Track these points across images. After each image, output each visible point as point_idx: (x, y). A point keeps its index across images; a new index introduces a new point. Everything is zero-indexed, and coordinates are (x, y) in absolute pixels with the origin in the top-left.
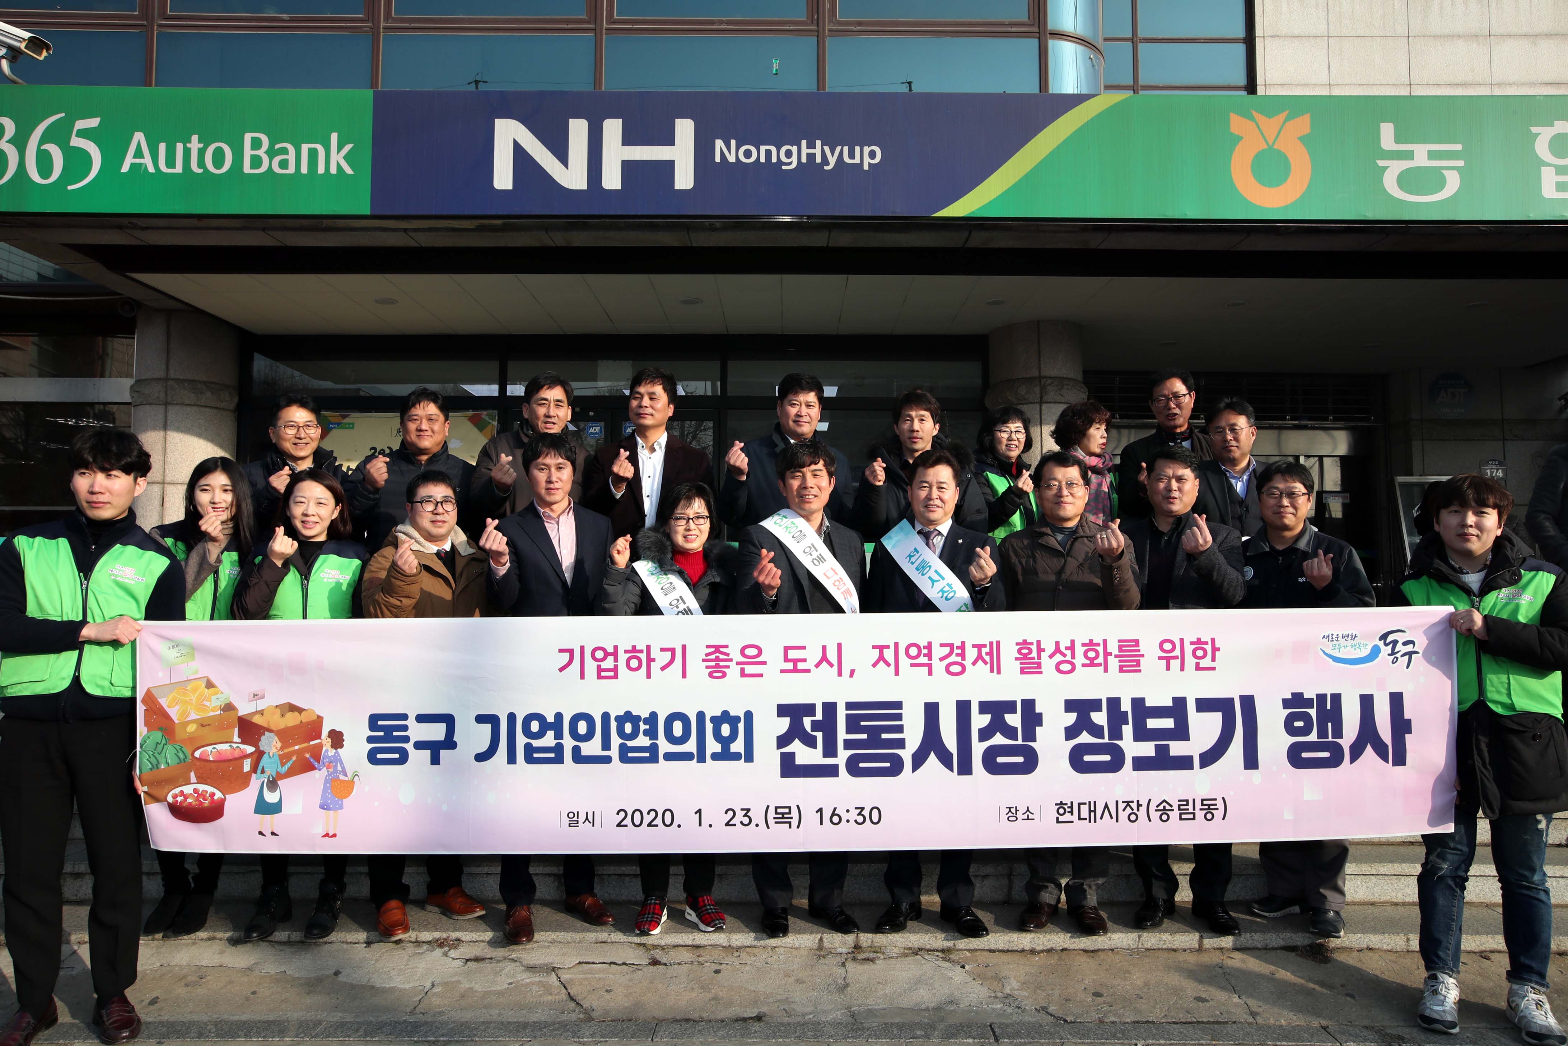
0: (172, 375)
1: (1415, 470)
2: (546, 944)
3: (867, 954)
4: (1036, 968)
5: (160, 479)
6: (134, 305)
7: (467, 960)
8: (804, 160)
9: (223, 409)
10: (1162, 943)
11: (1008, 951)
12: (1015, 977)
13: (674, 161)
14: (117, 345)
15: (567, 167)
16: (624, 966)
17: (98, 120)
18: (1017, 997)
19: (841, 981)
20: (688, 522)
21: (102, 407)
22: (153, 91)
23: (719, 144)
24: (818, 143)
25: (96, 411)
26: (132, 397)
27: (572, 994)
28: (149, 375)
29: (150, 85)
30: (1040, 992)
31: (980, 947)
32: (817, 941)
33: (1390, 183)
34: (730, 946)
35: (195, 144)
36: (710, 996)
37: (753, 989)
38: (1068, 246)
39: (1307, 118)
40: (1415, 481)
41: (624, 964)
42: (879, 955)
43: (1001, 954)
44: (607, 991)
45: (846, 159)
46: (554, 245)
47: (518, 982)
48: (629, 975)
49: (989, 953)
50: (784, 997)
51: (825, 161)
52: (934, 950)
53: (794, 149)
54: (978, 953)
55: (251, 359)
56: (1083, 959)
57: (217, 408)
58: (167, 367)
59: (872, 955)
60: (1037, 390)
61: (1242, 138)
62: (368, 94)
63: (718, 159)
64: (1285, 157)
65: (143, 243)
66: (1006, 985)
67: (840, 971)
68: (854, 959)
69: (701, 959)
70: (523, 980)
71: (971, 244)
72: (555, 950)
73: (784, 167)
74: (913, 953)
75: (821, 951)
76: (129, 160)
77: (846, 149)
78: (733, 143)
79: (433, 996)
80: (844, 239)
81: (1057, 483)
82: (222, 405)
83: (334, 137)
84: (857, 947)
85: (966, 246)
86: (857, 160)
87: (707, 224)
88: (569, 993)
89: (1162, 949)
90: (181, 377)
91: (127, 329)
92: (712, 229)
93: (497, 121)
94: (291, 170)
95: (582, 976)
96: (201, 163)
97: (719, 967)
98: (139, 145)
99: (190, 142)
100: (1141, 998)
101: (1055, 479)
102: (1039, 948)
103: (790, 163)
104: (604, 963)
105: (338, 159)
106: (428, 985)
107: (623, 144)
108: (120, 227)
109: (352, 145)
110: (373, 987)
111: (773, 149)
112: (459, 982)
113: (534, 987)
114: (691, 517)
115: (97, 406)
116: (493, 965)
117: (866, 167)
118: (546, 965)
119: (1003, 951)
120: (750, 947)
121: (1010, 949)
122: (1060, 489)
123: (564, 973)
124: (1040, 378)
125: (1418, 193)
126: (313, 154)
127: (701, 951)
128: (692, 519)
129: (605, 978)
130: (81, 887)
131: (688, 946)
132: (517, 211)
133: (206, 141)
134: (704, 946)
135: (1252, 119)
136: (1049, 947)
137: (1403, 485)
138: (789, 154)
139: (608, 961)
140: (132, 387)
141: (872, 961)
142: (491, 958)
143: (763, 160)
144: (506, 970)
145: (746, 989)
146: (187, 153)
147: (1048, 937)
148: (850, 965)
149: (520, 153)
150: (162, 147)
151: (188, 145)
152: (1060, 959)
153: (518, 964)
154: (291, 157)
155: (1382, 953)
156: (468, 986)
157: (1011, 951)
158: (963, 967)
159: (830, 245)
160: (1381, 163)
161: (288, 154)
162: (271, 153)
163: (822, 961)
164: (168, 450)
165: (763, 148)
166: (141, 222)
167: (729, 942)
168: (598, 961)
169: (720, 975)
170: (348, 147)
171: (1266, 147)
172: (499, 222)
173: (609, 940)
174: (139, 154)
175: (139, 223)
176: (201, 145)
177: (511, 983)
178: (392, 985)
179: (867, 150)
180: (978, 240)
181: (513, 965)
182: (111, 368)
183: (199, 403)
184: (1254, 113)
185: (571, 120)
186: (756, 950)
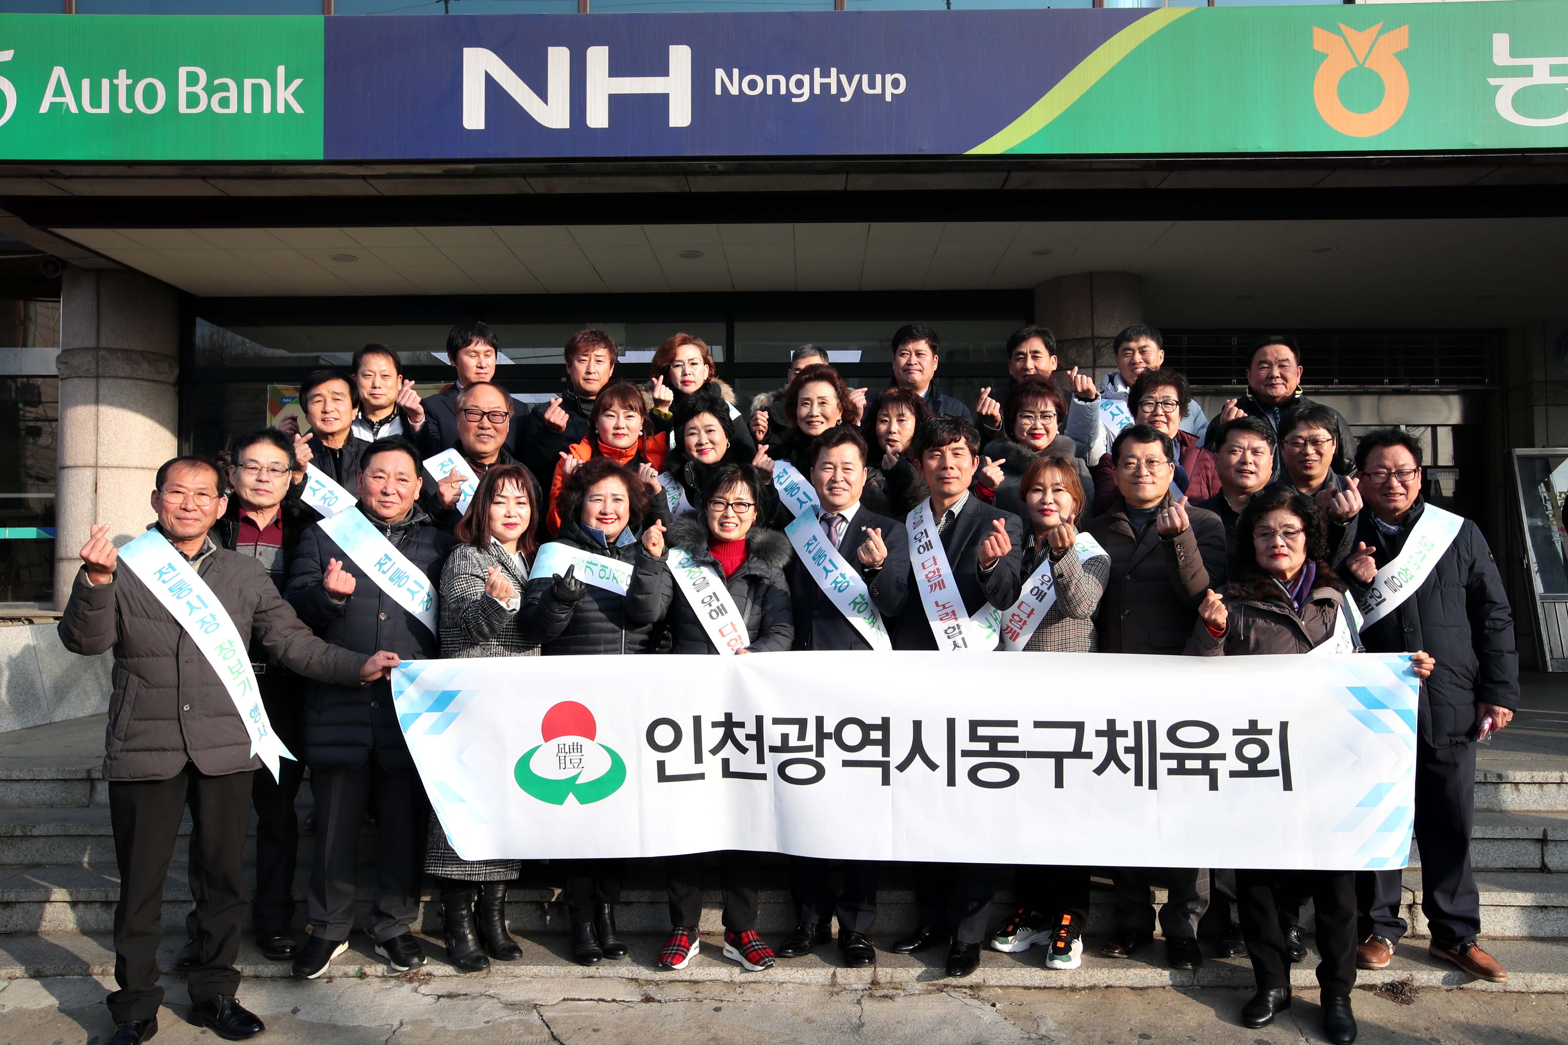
0: (104, 343)
1: (1536, 441)
2: (528, 979)
3: (886, 991)
4: (1076, 1007)
5: (92, 462)
6: (60, 264)
7: (439, 997)
8: (817, 91)
9: (161, 382)
10: (1220, 979)
11: (1045, 988)
12: (1052, 1017)
13: (668, 94)
14: (40, 310)
15: (546, 102)
16: (614, 1003)
17: (12, 52)
18: (1053, 1038)
19: (855, 1020)
20: (726, 508)
21: (25, 380)
22: (73, 18)
23: (720, 73)
24: (834, 71)
25: (19, 384)
26: (59, 369)
27: (555, 1034)
28: (77, 344)
29: (70, 12)
30: (1079, 1033)
31: (1013, 984)
32: (830, 976)
33: (1504, 105)
34: (732, 981)
35: (123, 80)
36: (709, 1036)
37: (757, 1028)
38: (1123, 186)
39: (1405, 30)
40: (1537, 453)
41: (614, 1000)
42: (899, 992)
43: (1037, 991)
44: (594, 1030)
45: (866, 89)
46: (533, 192)
47: (495, 1020)
48: (618, 1014)
49: (1023, 990)
50: (792, 1037)
51: (841, 91)
52: (961, 987)
53: (806, 79)
54: (1011, 990)
55: (193, 325)
56: (1131, 996)
57: (155, 381)
58: (98, 335)
59: (891, 992)
60: (1090, 352)
61: (1327, 56)
62: (319, 20)
63: (718, 91)
64: (1378, 77)
65: (67, 194)
66: (1042, 1026)
67: (854, 1009)
68: (871, 996)
69: (699, 996)
70: (501, 1018)
71: (1009, 186)
72: (537, 985)
73: (794, 100)
74: (938, 990)
75: (834, 988)
76: (48, 98)
77: (865, 77)
78: (736, 72)
79: (401, 1036)
80: (865, 183)
81: (1135, 461)
82: (162, 377)
83: (281, 70)
84: (874, 983)
85: (1005, 188)
86: (878, 90)
87: (707, 166)
88: (552, 1033)
89: (1220, 987)
90: (114, 347)
91: (52, 292)
92: (713, 172)
93: (465, 50)
94: (233, 109)
95: (567, 1014)
96: (131, 102)
97: (719, 1005)
98: (59, 82)
99: (117, 78)
100: (1194, 1040)
101: (1133, 456)
102: (1081, 985)
103: (801, 95)
104: (591, 1000)
105: (285, 95)
106: (396, 1024)
107: (611, 75)
108: (40, 176)
109: (301, 80)
110: (335, 1026)
111: (782, 79)
112: (431, 1020)
113: (514, 1025)
114: (731, 502)
115: (19, 380)
116: (468, 1002)
117: (888, 98)
118: (527, 1002)
119: (1039, 988)
120: (754, 982)
121: (1048, 985)
122: (1139, 468)
123: (547, 1011)
124: (1093, 338)
125: (1536, 117)
126: (257, 91)
127: (700, 987)
128: (732, 505)
129: (592, 1016)
130: (10, 917)
131: (686, 981)
132: (491, 154)
133: (135, 77)
134: (703, 982)
135: (1340, 33)
136: (1091, 984)
137: (1522, 458)
138: (799, 84)
139: (596, 998)
140: (58, 358)
141: (891, 998)
142: (466, 995)
143: (770, 91)
144: (483, 1008)
145: (749, 1028)
146: (114, 89)
147: (1091, 972)
148: (867, 1004)
149: (492, 86)
150: (86, 83)
151: (115, 81)
152: (1104, 997)
153: (495, 1000)
154: (233, 94)
155: (1475, 994)
156: (440, 1025)
157: (1049, 988)
158: (994, 1005)
159: (848, 189)
160: (1493, 81)
161: (228, 91)
162: (210, 90)
163: (835, 998)
164: (101, 430)
165: (770, 78)
166: (62, 170)
167: (731, 977)
168: (584, 998)
169: (720, 1013)
170: (297, 82)
171: (1355, 66)
172: (470, 167)
173: (597, 975)
174: (59, 91)
175: (62, 172)
176: (130, 82)
177: (488, 1022)
178: (356, 1024)
179: (889, 78)
180: (1018, 181)
181: (490, 1001)
182: (35, 335)
183: (135, 375)
184: (1342, 26)
185: (550, 49)
186: (761, 986)
